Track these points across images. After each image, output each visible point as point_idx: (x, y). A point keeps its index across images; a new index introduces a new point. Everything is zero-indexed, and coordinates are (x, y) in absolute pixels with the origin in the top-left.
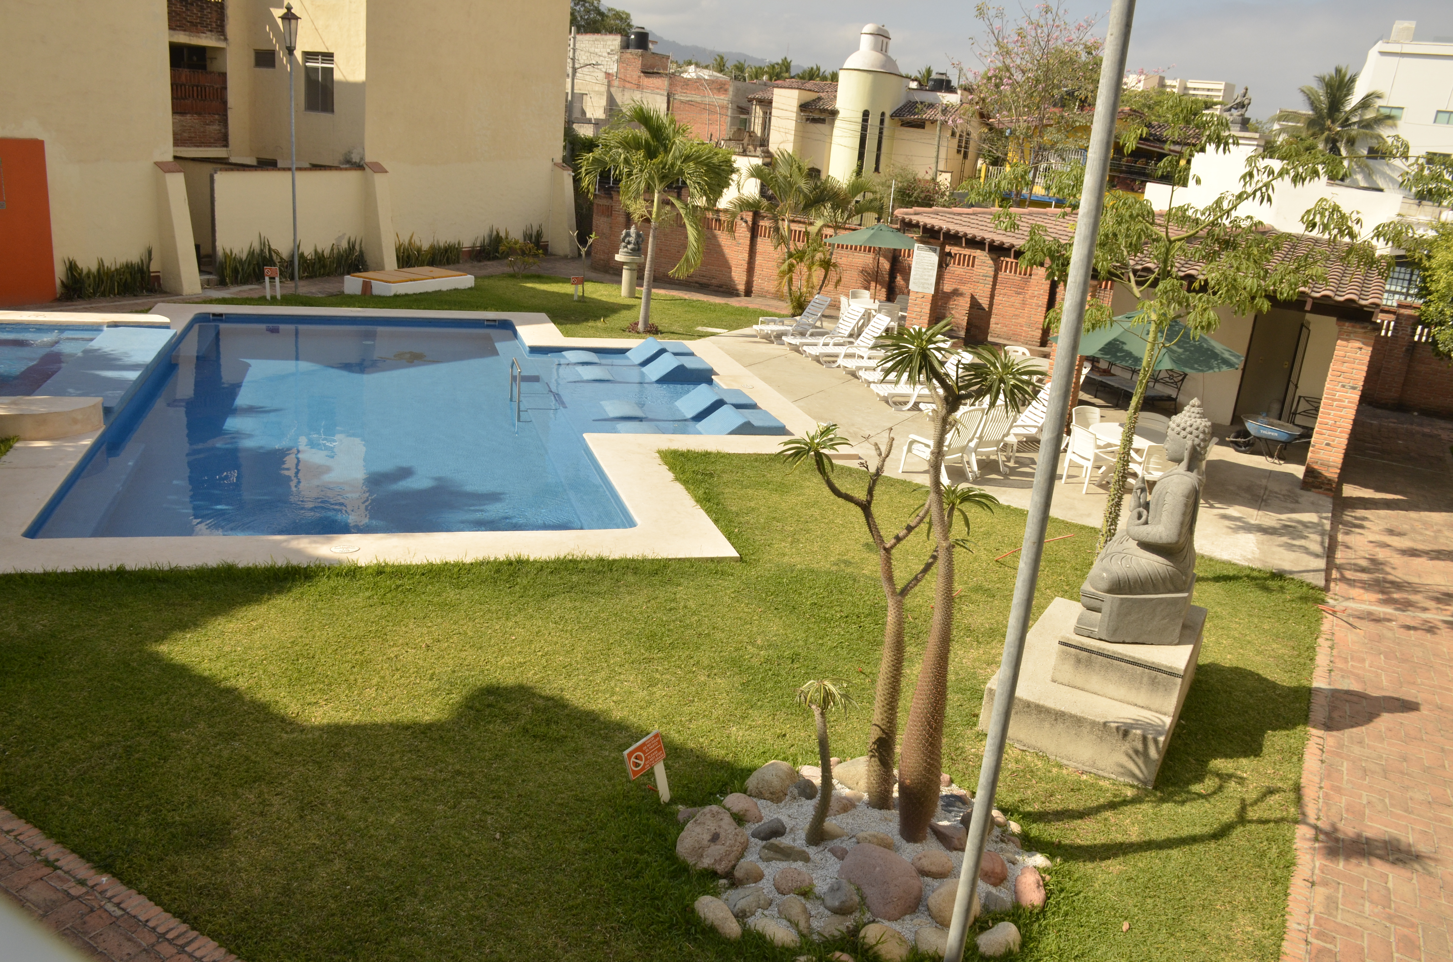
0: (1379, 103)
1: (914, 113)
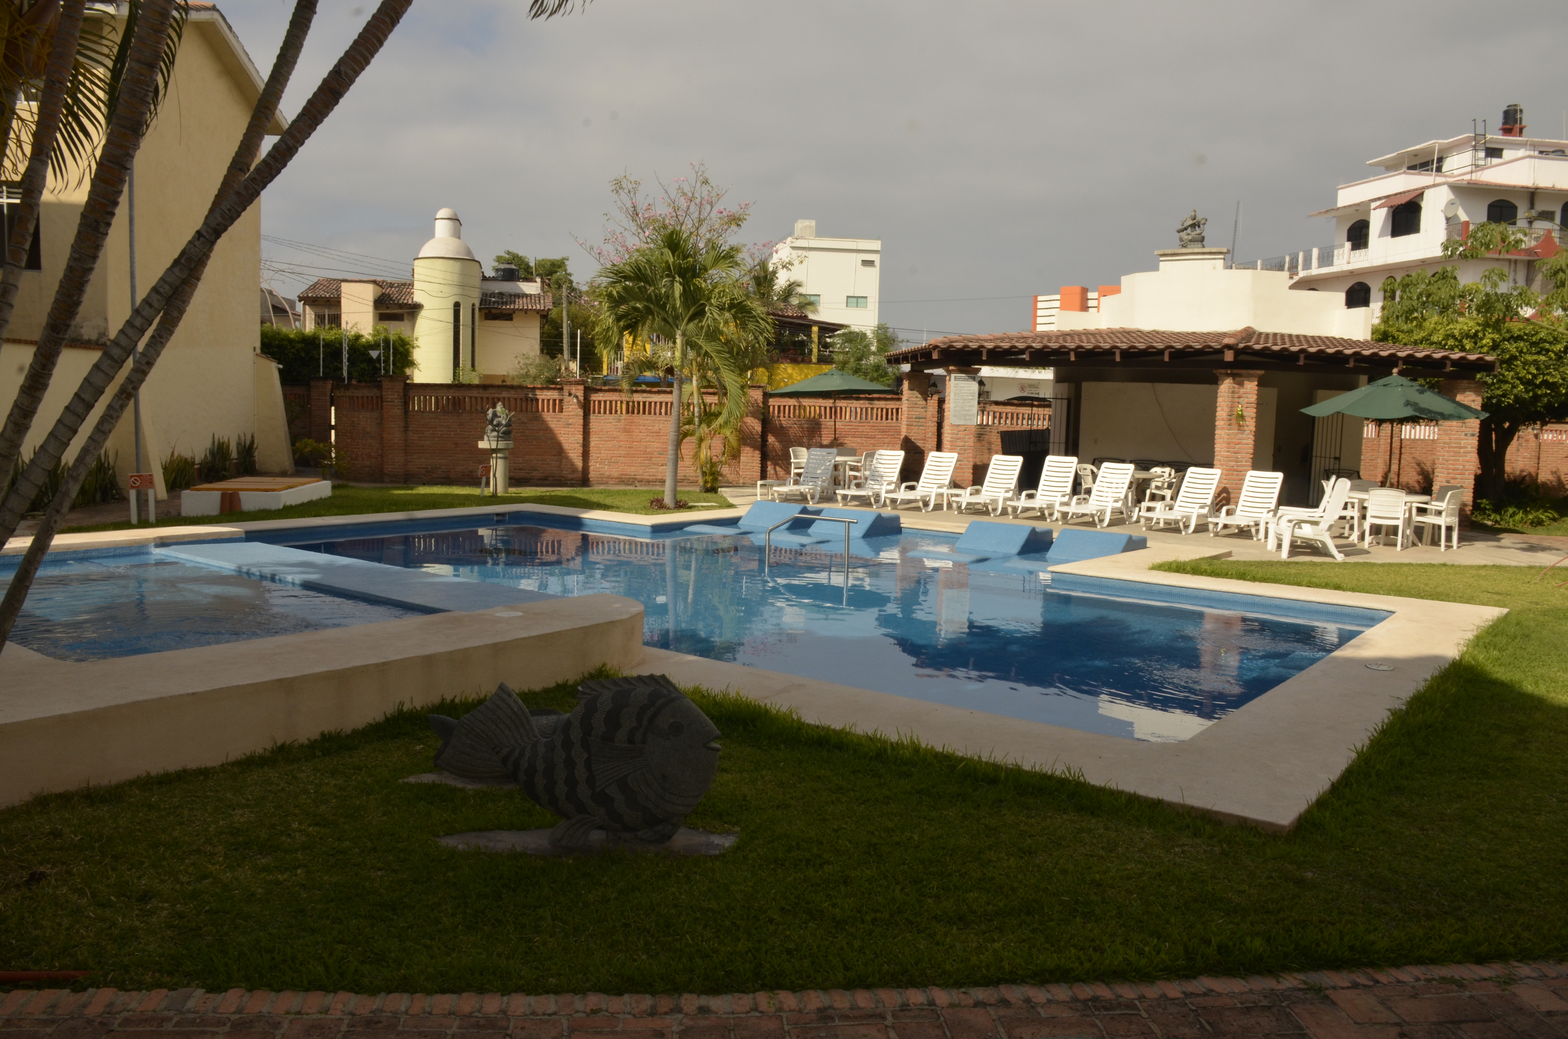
0: (799, 290)
1: (503, 303)
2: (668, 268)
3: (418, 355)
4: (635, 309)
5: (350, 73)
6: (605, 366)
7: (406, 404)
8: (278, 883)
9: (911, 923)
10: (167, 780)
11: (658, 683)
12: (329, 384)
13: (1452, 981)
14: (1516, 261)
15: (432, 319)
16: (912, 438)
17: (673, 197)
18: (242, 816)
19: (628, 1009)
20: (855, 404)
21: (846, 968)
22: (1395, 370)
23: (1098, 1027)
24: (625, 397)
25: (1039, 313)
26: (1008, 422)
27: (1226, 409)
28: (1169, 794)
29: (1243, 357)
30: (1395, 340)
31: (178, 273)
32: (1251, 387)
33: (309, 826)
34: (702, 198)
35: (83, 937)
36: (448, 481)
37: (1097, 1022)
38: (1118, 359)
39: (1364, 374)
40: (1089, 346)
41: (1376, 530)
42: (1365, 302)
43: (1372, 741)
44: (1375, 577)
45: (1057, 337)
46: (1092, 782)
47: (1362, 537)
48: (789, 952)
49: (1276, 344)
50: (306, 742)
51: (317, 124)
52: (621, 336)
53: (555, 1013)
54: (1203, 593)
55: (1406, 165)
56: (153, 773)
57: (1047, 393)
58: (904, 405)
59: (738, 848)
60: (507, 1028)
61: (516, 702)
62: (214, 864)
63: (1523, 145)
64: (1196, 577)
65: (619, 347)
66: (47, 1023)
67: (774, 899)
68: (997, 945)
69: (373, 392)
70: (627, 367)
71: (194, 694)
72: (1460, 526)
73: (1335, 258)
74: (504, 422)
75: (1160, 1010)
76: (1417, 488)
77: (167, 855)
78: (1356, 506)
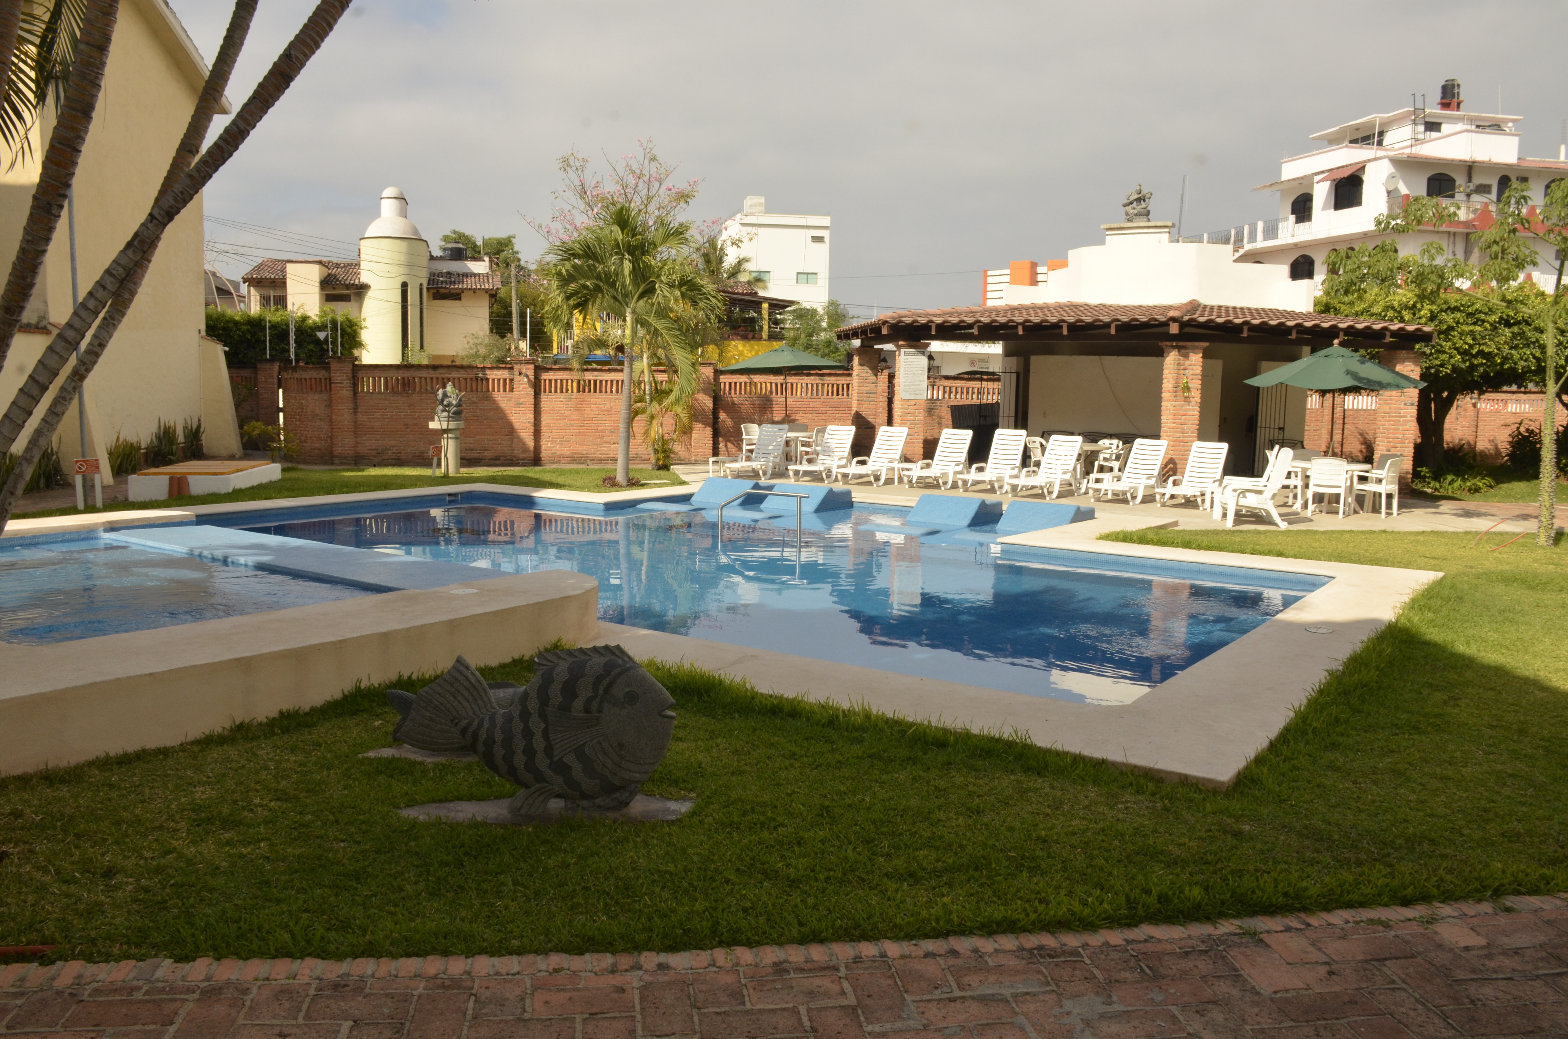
0: (748, 266)
1: (451, 283)
2: (618, 244)
3: (365, 336)
4: (585, 287)
5: (301, 57)
6: (555, 345)
7: (355, 385)
8: (242, 856)
9: (863, 880)
10: (126, 760)
11: (613, 653)
12: (276, 366)
13: (1379, 922)
14: (1455, 234)
15: (380, 300)
16: (863, 414)
17: (621, 175)
18: (203, 793)
19: (589, 967)
20: (805, 380)
21: (801, 924)
22: (1336, 341)
23: (1043, 973)
24: (576, 375)
25: (989, 287)
26: (958, 396)
27: (1172, 381)
28: (1113, 753)
29: (1188, 330)
30: (1337, 311)
31: (131, 255)
32: (1196, 360)
33: (271, 801)
34: (650, 175)
35: (49, 913)
36: (399, 463)
37: (1043, 968)
38: (1065, 332)
39: (1307, 345)
40: (1037, 320)
41: (1319, 498)
42: (1310, 275)
43: (1309, 700)
44: (1316, 544)
45: (1006, 311)
46: (1039, 744)
47: (1305, 506)
48: (745, 910)
49: (1219, 316)
50: (265, 720)
51: (268, 108)
52: (571, 314)
53: (518, 973)
54: (1149, 562)
55: (1348, 139)
56: (112, 754)
57: (996, 367)
58: (855, 381)
59: (694, 813)
60: (472, 988)
61: (473, 674)
62: (177, 840)
63: (1461, 119)
64: (1143, 546)
65: (569, 326)
66: (15, 995)
67: (730, 861)
68: (946, 900)
69: (322, 374)
70: (576, 346)
71: (151, 674)
72: (1400, 493)
73: (1280, 231)
74: (454, 402)
75: (1103, 957)
76: (1361, 457)
77: (130, 832)
78: (1299, 475)
